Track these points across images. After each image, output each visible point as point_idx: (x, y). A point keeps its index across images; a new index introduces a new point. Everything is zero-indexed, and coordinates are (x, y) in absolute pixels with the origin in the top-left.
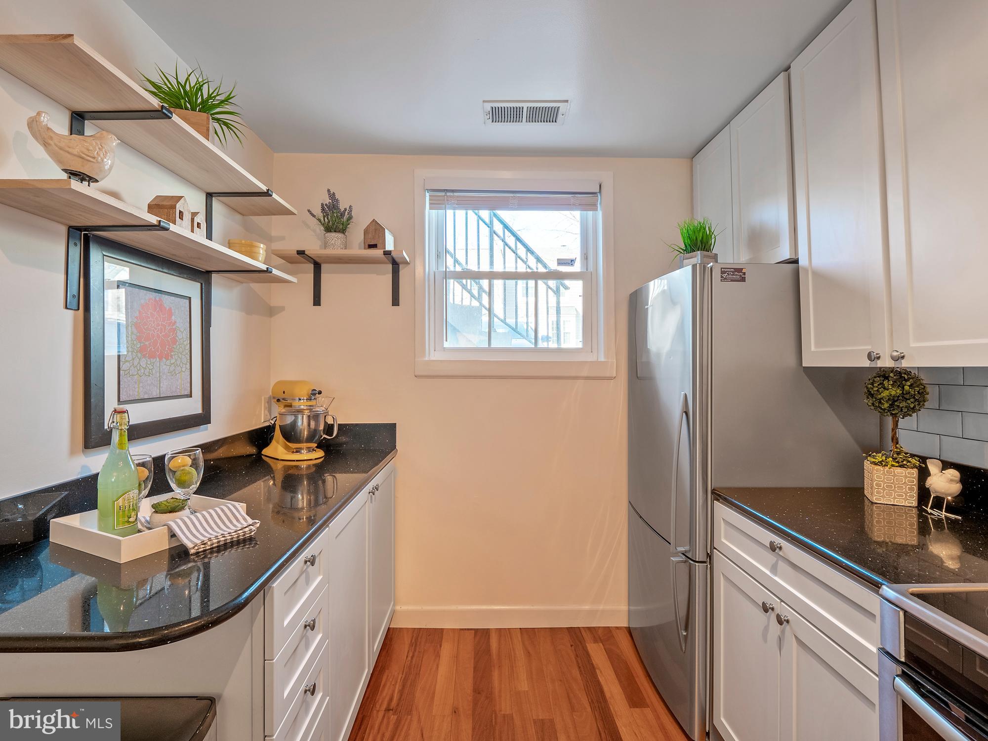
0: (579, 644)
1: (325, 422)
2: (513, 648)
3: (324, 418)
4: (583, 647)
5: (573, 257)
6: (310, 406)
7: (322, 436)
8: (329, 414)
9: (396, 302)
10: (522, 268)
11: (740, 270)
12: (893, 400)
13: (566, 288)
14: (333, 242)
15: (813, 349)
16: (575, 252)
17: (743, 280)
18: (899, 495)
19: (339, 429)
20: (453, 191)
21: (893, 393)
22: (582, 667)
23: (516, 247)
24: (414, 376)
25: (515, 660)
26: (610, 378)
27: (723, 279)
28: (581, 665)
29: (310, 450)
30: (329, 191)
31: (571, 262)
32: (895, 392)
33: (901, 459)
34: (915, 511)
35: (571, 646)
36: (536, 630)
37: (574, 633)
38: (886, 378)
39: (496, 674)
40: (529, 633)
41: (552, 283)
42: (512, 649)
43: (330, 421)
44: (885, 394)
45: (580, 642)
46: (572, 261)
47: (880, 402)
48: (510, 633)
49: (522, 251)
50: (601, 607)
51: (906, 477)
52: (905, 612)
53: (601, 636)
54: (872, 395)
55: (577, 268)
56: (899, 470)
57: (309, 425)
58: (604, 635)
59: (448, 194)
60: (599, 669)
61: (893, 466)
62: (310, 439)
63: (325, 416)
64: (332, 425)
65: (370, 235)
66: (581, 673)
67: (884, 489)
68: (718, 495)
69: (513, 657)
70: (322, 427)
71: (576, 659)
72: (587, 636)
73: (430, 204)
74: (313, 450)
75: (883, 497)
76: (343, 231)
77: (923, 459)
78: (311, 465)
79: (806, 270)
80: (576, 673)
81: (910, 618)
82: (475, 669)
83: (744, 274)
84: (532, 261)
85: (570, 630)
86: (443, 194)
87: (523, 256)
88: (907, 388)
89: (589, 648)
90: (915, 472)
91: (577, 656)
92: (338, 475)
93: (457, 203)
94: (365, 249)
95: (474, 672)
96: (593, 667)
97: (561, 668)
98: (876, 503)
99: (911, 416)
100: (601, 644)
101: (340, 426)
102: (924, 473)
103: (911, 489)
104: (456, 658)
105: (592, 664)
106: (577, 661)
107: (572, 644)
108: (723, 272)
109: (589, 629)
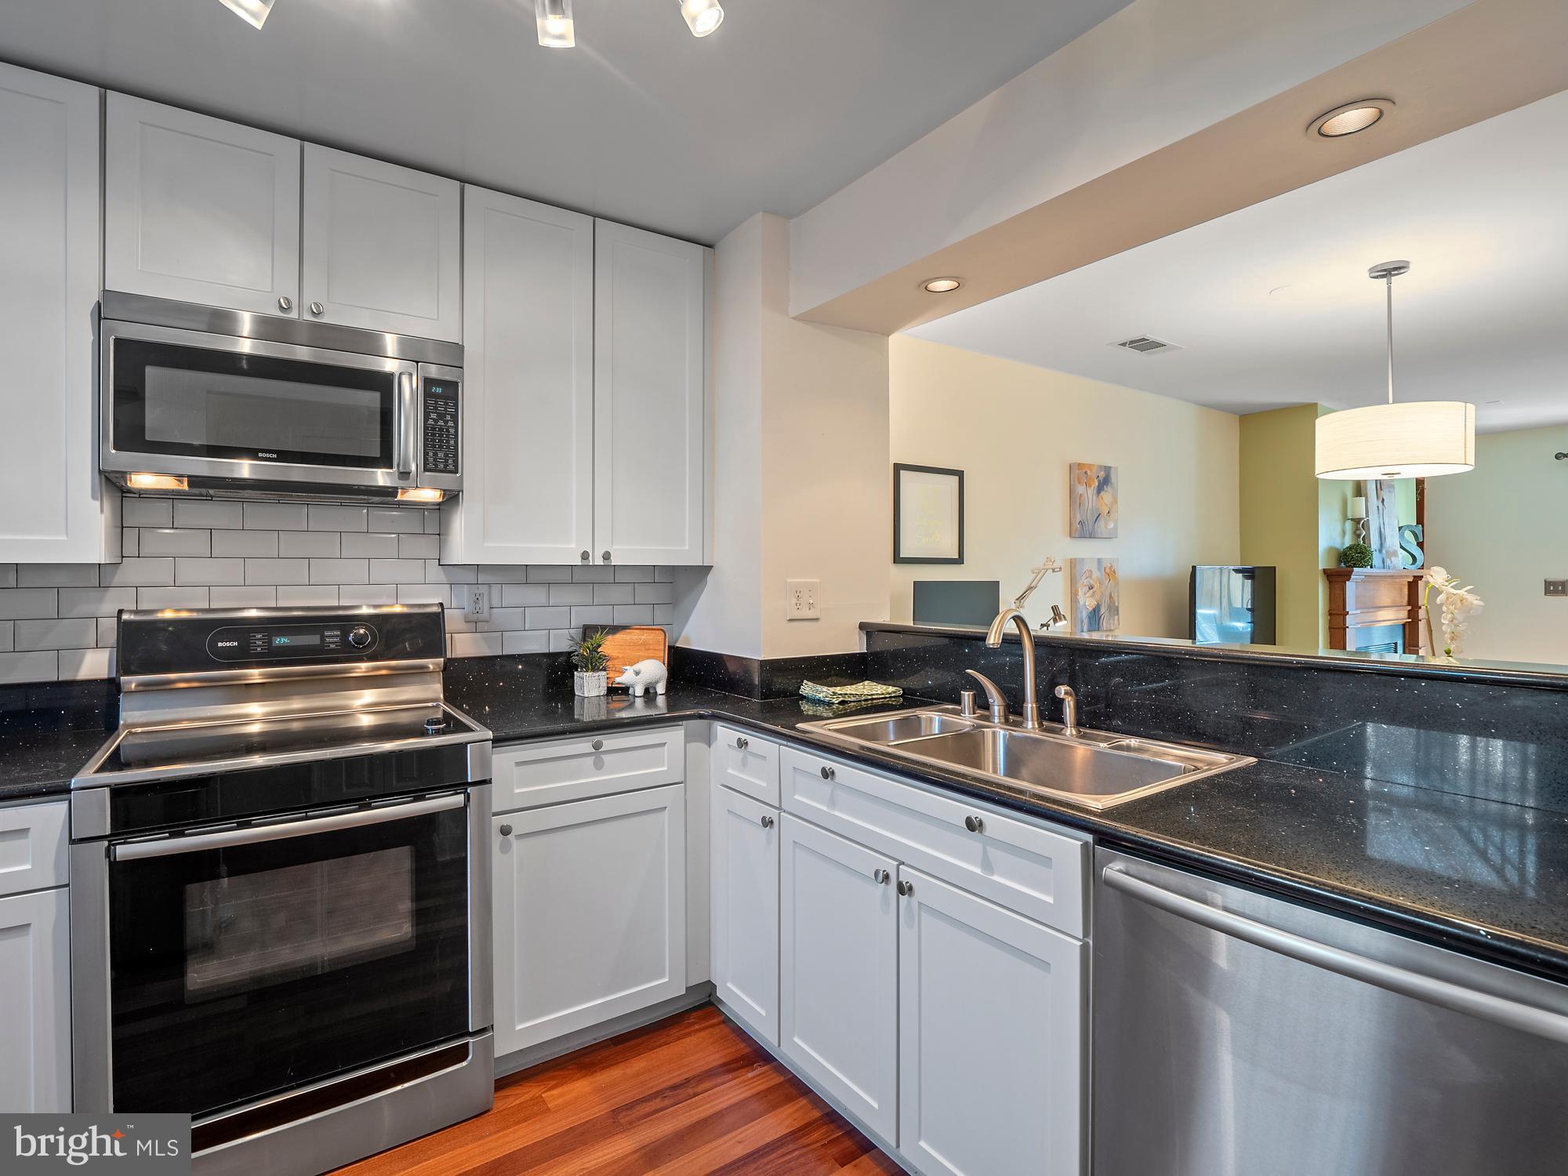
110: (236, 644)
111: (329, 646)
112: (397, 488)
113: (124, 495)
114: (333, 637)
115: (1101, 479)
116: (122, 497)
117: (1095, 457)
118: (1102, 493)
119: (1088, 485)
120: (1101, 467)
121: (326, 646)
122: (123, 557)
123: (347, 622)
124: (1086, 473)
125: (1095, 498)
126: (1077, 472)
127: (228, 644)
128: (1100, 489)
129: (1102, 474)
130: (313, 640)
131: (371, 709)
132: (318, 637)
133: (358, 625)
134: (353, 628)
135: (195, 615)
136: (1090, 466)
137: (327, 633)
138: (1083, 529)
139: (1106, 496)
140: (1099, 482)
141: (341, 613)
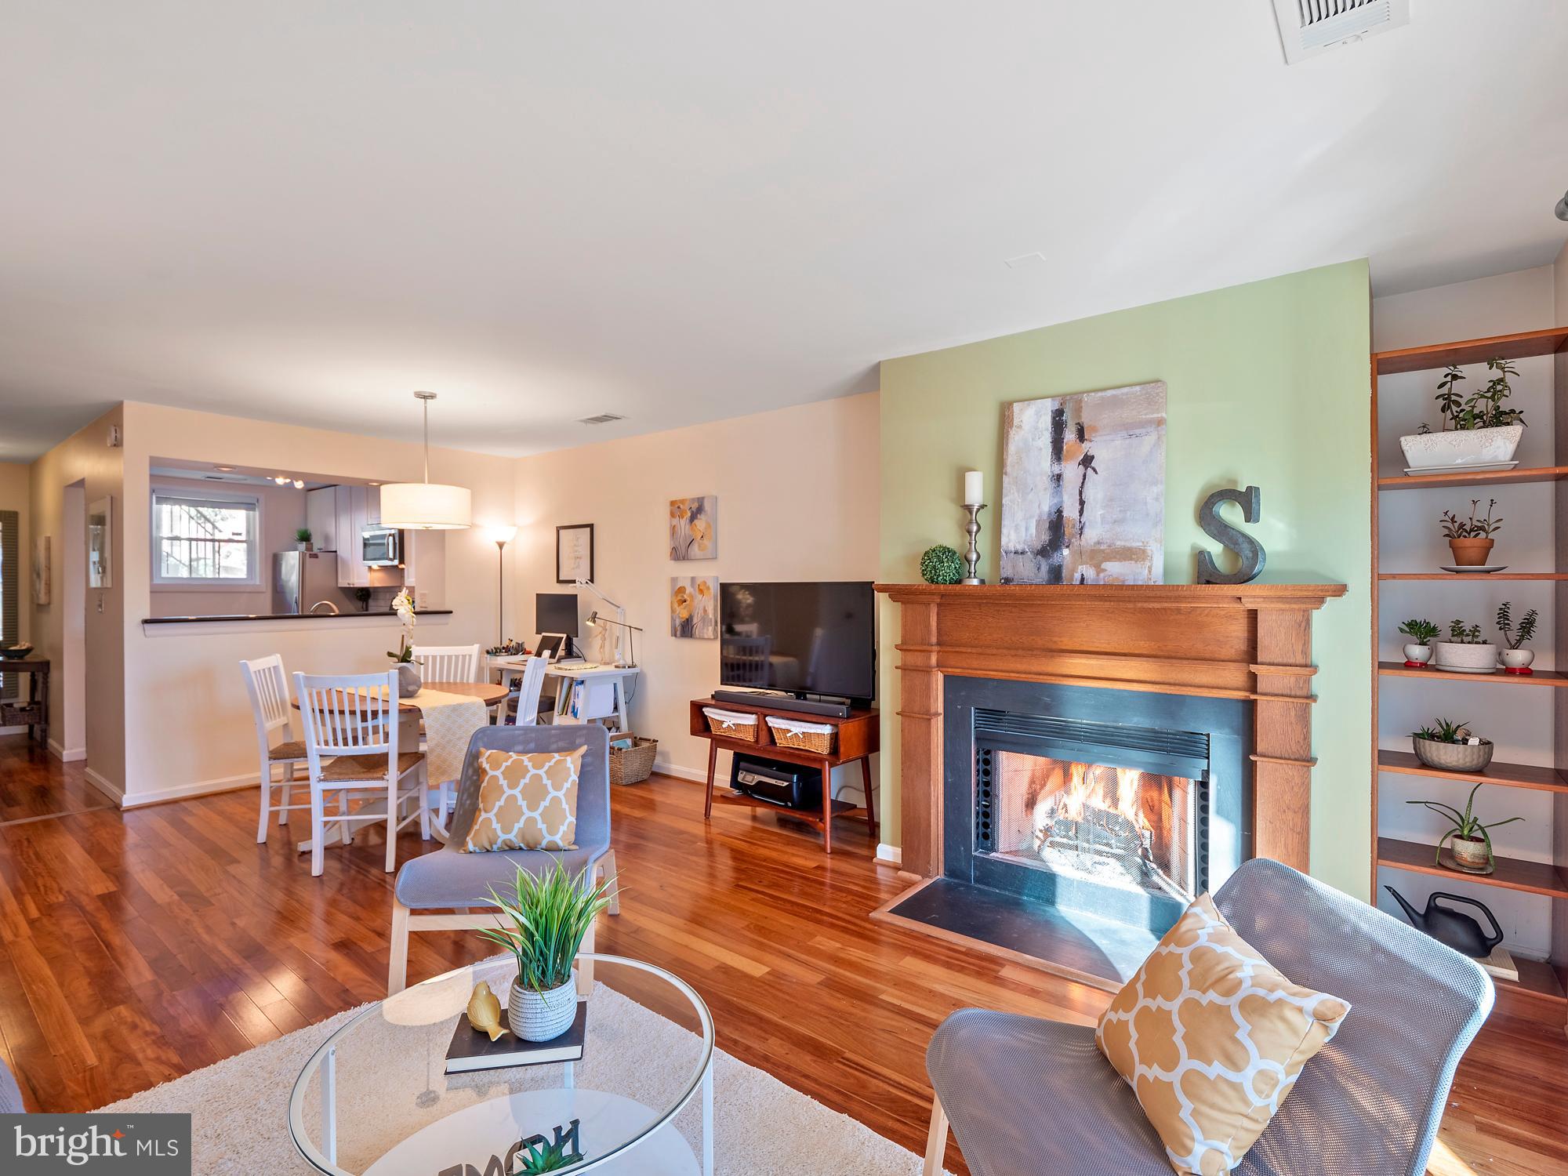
13: (237, 547)
16: (242, 531)
17: (318, 557)
26: (262, 591)
41: (229, 545)
46: (241, 534)
55: (244, 538)
115: (694, 509)
117: (688, 492)
118: (696, 521)
119: (681, 516)
120: (693, 500)
124: (679, 507)
125: (687, 527)
126: (676, 508)
128: (693, 518)
129: (695, 506)
136: (683, 501)
138: (679, 554)
139: (701, 523)
140: (692, 513)
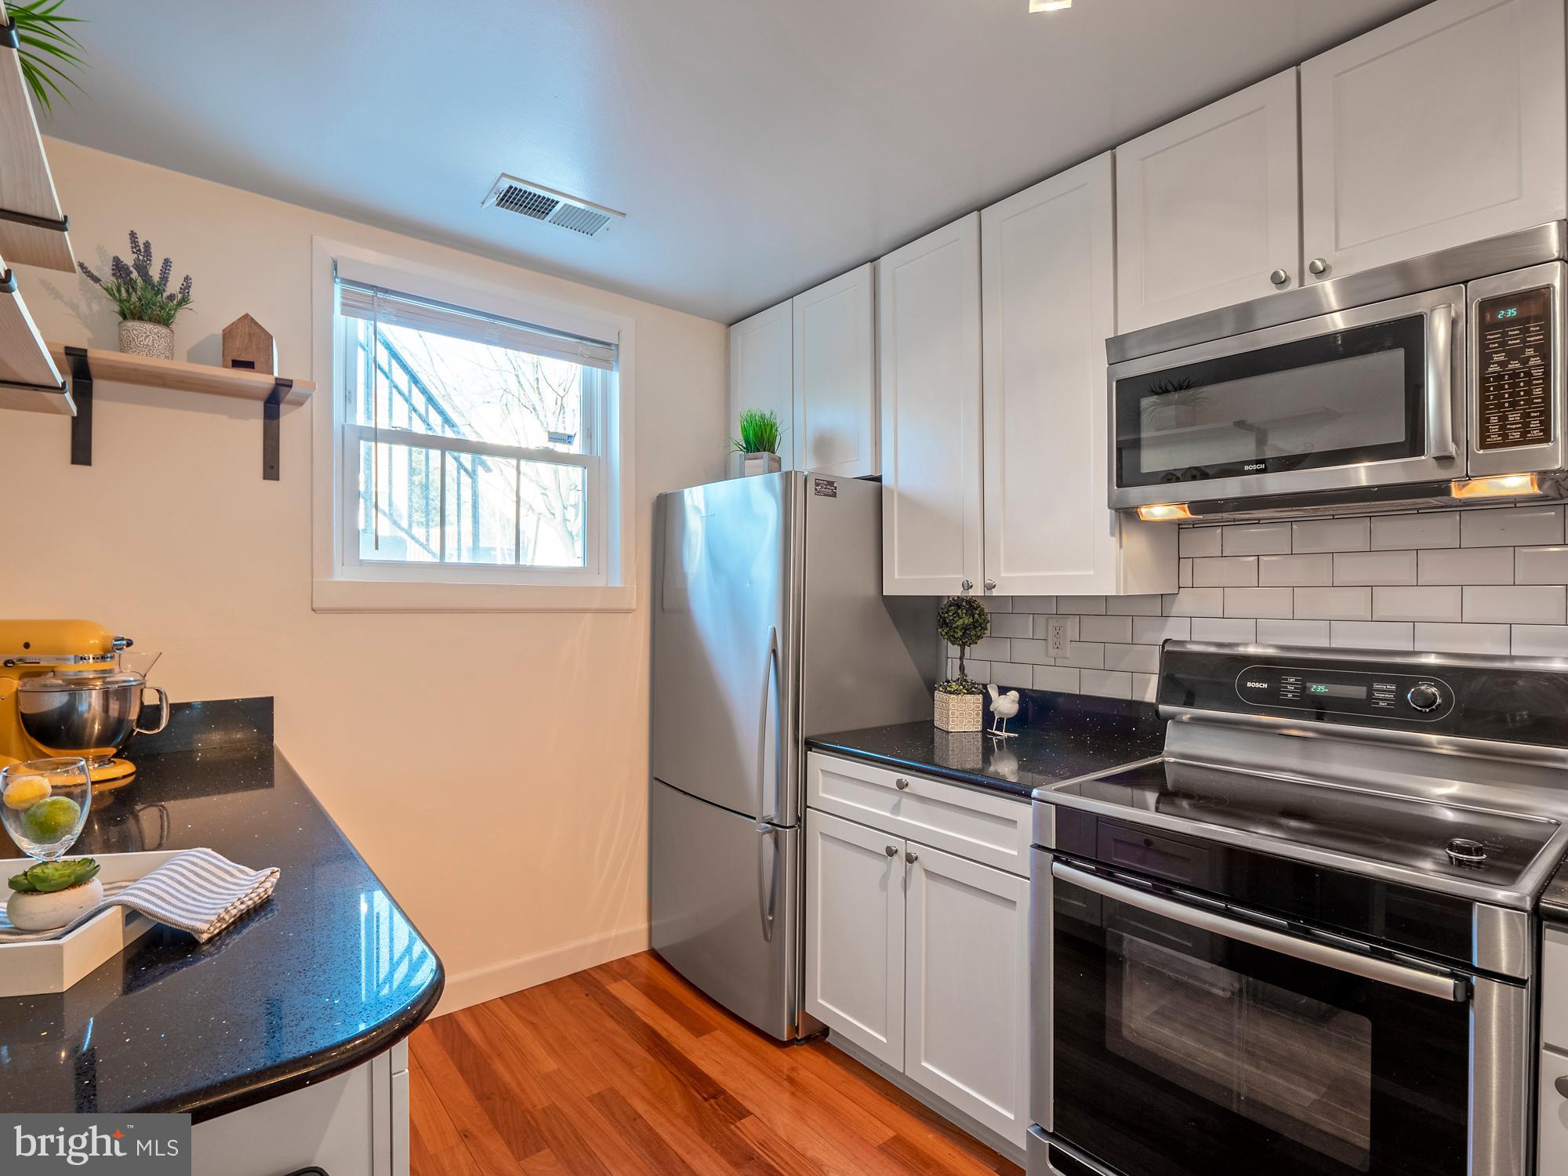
0: (596, 989)
1: (142, 703)
2: (504, 1024)
3: (139, 693)
4: (603, 992)
5: (571, 433)
6: (104, 671)
7: (134, 731)
8: (147, 686)
9: (271, 470)
10: (419, 428)
11: (831, 483)
12: (965, 628)
13: (488, 470)
14: (150, 341)
15: (896, 576)
16: (573, 424)
17: (834, 495)
18: (969, 722)
19: (172, 715)
20: (386, 291)
21: (966, 621)
22: (615, 1015)
23: (410, 392)
24: (310, 610)
25: (517, 1039)
26: (628, 611)
27: (817, 493)
28: (612, 1013)
29: (102, 761)
30: (133, 235)
31: (568, 439)
32: (968, 620)
33: (969, 687)
34: (980, 735)
35: (587, 995)
36: (525, 992)
37: (582, 979)
38: (959, 607)
39: (499, 1067)
40: (519, 1000)
41: (466, 459)
42: (504, 1027)
43: (151, 699)
44: (960, 622)
45: (597, 987)
46: (570, 437)
47: (954, 631)
48: (487, 1008)
49: (419, 400)
50: (613, 933)
51: (974, 703)
52: (1057, 805)
53: (619, 972)
54: (947, 625)
55: (575, 448)
56: (969, 697)
57: (106, 709)
58: (622, 969)
59: (380, 295)
60: (638, 1010)
61: (964, 693)
62: (104, 740)
63: (142, 690)
64: (157, 709)
65: (237, 343)
66: (618, 1023)
67: (957, 717)
68: (810, 745)
69: (512, 1037)
70: (134, 715)
71: (602, 1009)
72: (601, 977)
73: (343, 304)
74: (110, 761)
75: (957, 725)
76: (165, 321)
77: (985, 686)
78: (104, 792)
79: (891, 492)
80: (610, 1024)
81: (1061, 810)
82: (462, 1070)
83: (836, 488)
84: (435, 418)
85: (575, 977)
86: (370, 293)
87: (422, 410)
88: (976, 616)
89: (612, 991)
90: (980, 697)
91: (601, 1004)
92: (170, 805)
93: (395, 313)
94: (225, 366)
95: (462, 1075)
96: (630, 1010)
97: (588, 1027)
98: (951, 732)
99: (976, 643)
100: (624, 981)
101: (175, 708)
102: (987, 701)
103: (978, 714)
104: (420, 1070)
105: (626, 1007)
106: (606, 1011)
107: (587, 992)
108: (817, 484)
109: (599, 967)
110: (1265, 686)
111: (1378, 703)
112: (1450, 481)
113: (1181, 526)
114: (1385, 692)
116: (1179, 528)
121: (1374, 703)
122: (1180, 588)
123: (1406, 675)
127: (1257, 685)
130: (1358, 692)
131: (1457, 803)
132: (1364, 689)
133: (1423, 680)
134: (1415, 682)
135: (1212, 649)
137: (1376, 686)
141: (1399, 660)
